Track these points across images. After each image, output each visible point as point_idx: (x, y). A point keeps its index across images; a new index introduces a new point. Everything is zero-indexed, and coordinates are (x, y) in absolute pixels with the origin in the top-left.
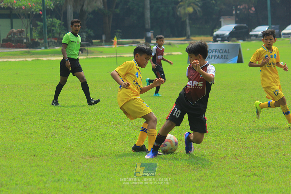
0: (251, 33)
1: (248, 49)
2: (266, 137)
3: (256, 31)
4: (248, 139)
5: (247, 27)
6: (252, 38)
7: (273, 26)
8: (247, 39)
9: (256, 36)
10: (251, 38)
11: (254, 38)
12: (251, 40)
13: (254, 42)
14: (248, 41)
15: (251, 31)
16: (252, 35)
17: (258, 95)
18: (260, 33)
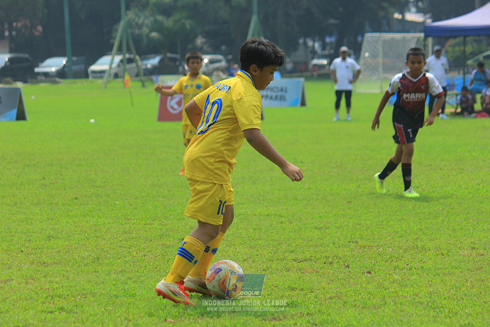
0: (37, 70)
1: (33, 97)
2: (76, 245)
3: (45, 67)
4: (45, 250)
5: (30, 58)
6: (39, 78)
7: (74, 59)
8: (30, 80)
9: (46, 75)
10: (36, 78)
11: (43, 78)
12: (38, 82)
13: (42, 85)
14: (33, 83)
15: (37, 66)
16: (38, 74)
17: (57, 174)
18: (53, 70)
